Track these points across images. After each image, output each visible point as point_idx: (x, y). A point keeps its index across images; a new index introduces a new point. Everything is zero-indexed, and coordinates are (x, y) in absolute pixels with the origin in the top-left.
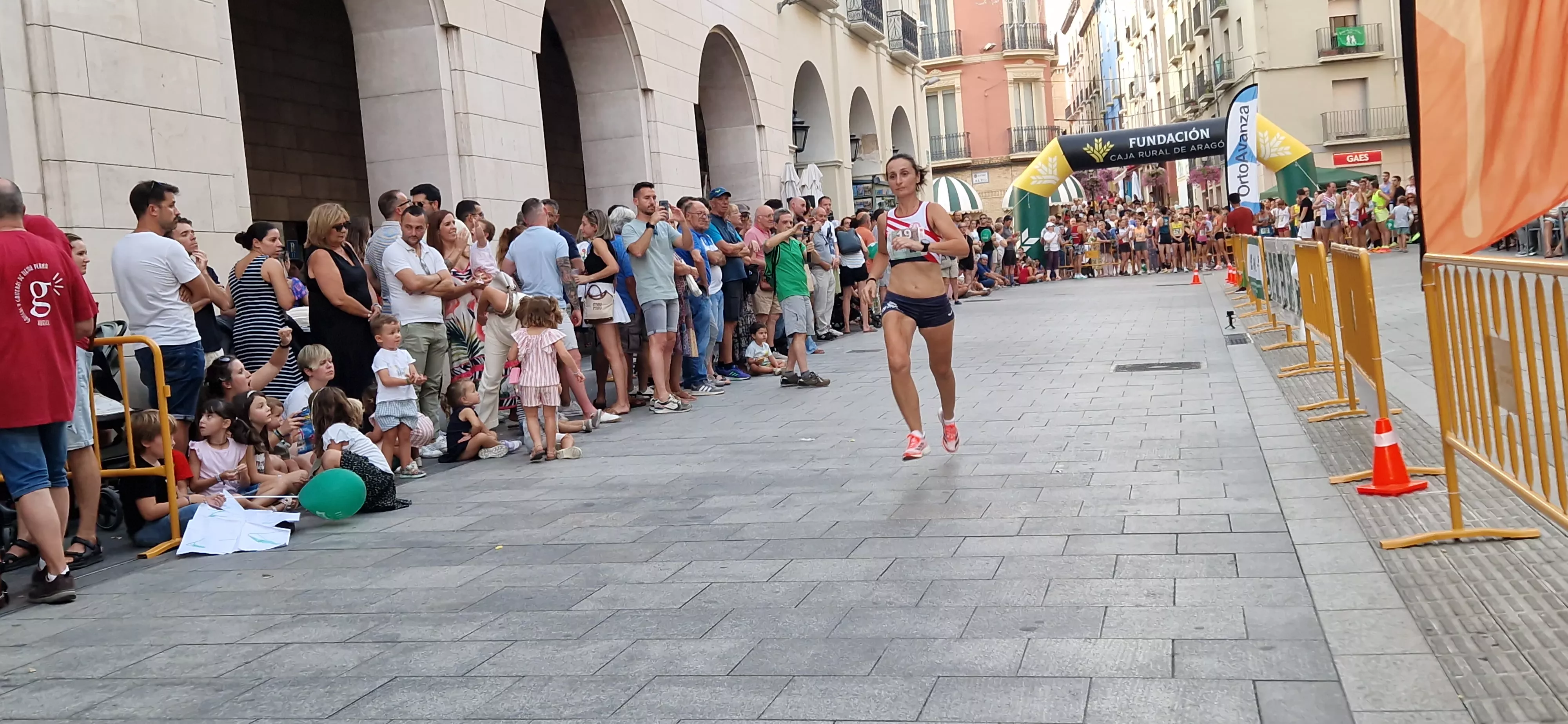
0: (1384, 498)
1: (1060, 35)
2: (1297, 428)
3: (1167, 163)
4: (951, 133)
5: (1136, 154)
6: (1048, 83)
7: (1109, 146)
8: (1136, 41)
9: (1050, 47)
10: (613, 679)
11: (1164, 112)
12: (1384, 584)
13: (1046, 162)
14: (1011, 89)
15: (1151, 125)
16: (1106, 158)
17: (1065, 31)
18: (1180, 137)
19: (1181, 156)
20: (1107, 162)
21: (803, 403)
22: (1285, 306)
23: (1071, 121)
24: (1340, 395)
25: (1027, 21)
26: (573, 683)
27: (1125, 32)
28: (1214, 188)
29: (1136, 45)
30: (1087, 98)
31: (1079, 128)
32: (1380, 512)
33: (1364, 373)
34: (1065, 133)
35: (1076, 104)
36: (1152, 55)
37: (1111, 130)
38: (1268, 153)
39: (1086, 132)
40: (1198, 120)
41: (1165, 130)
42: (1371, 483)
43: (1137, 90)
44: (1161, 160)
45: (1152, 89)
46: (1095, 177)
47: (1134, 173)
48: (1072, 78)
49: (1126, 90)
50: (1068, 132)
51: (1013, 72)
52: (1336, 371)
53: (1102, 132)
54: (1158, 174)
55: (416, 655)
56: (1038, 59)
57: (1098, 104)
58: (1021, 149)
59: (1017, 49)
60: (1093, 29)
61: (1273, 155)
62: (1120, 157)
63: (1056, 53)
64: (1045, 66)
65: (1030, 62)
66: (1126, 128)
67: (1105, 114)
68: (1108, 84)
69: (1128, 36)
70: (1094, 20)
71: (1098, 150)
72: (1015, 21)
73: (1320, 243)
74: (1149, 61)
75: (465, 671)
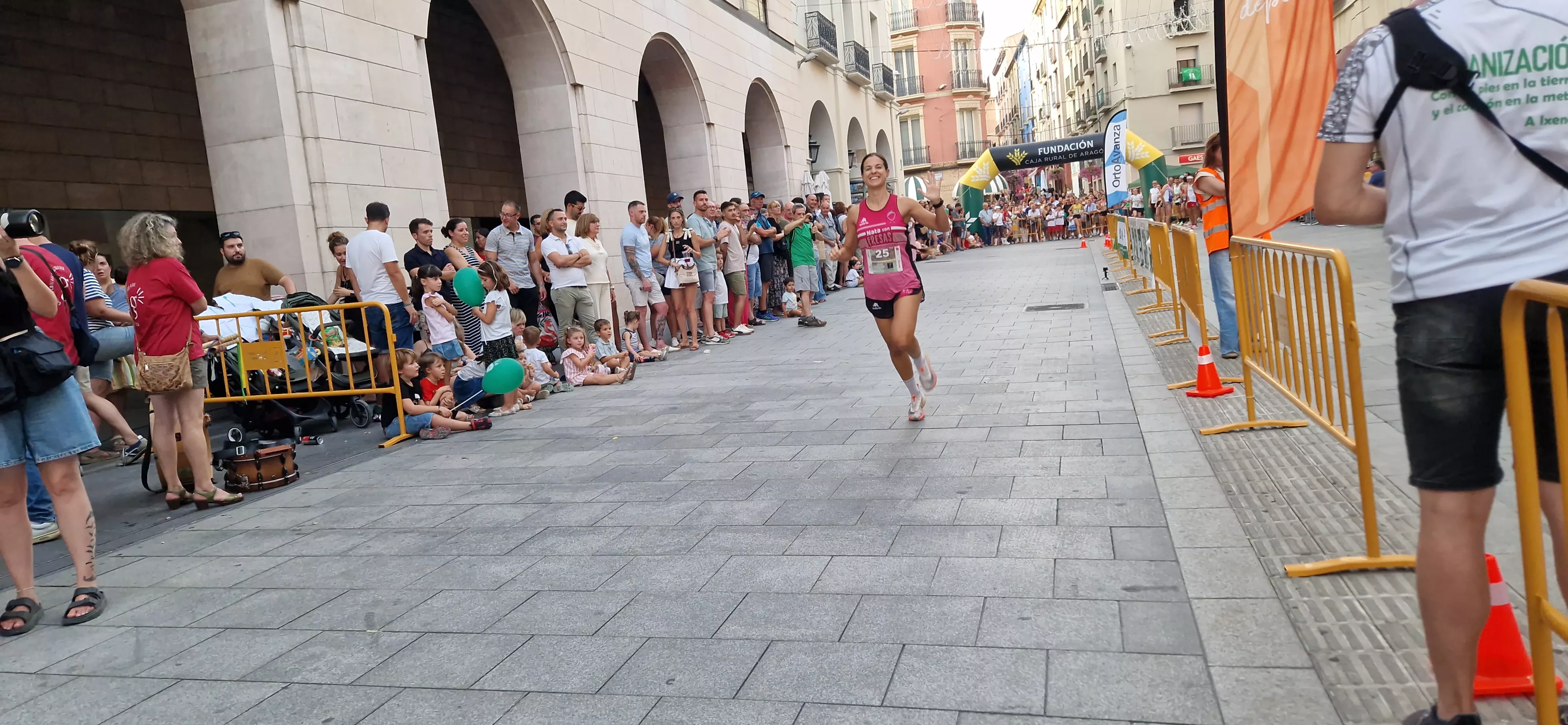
0: (1204, 399)
1: (992, 76)
2: (1147, 350)
3: (1065, 164)
4: (917, 146)
5: (1043, 160)
6: (983, 111)
7: (1025, 154)
8: (1044, 80)
9: (984, 86)
10: (689, 528)
11: (1062, 129)
12: (1201, 459)
13: (981, 166)
14: (958, 116)
15: (1054, 139)
16: (1022, 162)
17: (995, 74)
18: (1073, 147)
19: (1074, 160)
20: (1023, 165)
21: (816, 336)
22: (1142, 265)
23: (1000, 136)
24: (1178, 327)
25: (968, 68)
26: (663, 531)
27: (1036, 74)
28: (1097, 180)
29: (1044, 82)
30: (1010, 120)
31: (1004, 141)
32: (1201, 409)
33: (1193, 314)
34: (994, 145)
35: (1003, 124)
36: (1054, 90)
37: (1026, 143)
38: (1133, 157)
39: (1010, 144)
40: (1085, 134)
41: (1062, 142)
42: (1196, 388)
43: (1044, 114)
44: (1060, 163)
45: (1055, 113)
46: (1015, 175)
47: (1042, 171)
48: (1000, 107)
49: (1037, 114)
50: (997, 145)
51: (959, 104)
52: (1176, 310)
53: (1020, 144)
54: (1058, 172)
55: (561, 512)
56: (976, 94)
57: (1017, 123)
58: (965, 157)
59: (962, 87)
60: (1014, 72)
61: (1137, 158)
62: (1032, 161)
63: (989, 90)
64: (981, 99)
65: (970, 96)
66: (1037, 141)
67: (1022, 131)
68: (1024, 111)
69: (1038, 77)
70: (1015, 66)
71: (1017, 157)
72: (961, 69)
73: (1164, 223)
74: (1053, 94)
75: (592, 523)
